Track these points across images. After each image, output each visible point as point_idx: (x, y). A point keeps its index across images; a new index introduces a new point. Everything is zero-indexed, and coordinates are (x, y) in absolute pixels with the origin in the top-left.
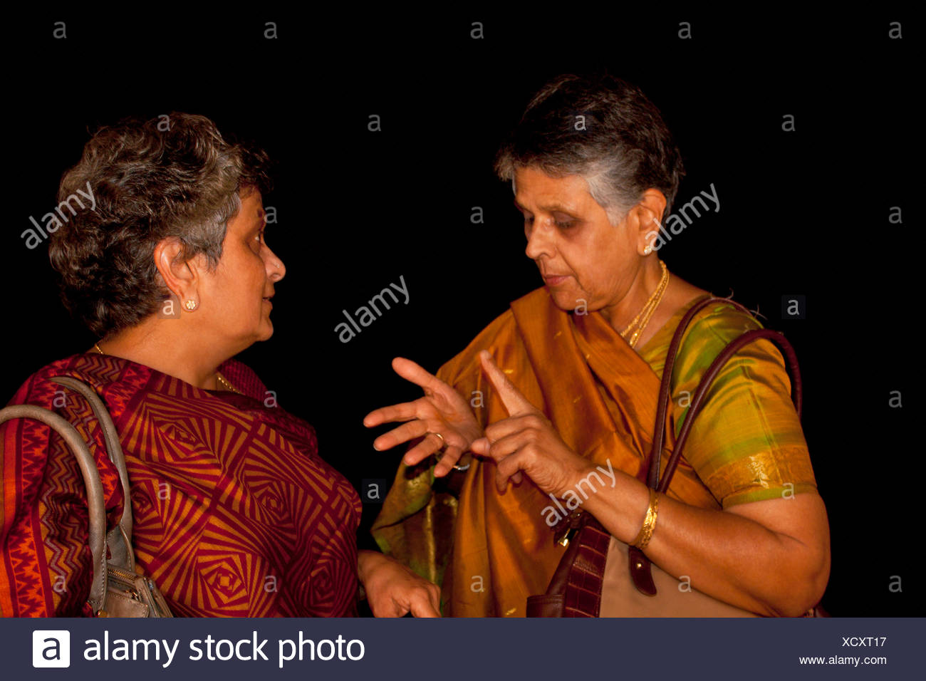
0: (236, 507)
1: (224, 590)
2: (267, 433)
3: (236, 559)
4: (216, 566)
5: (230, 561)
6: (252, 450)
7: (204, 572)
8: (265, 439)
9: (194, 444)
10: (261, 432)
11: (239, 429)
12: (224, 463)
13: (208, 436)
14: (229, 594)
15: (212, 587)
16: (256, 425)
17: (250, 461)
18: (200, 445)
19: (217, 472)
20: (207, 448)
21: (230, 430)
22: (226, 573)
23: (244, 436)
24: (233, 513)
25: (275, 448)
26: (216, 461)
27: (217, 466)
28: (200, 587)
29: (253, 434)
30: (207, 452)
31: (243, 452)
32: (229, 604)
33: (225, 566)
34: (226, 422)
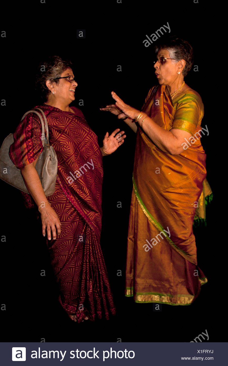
0: (67, 133)
1: (65, 148)
2: (75, 120)
3: (67, 142)
4: (63, 144)
5: (66, 143)
6: (72, 123)
7: (61, 145)
8: (75, 121)
9: (60, 121)
10: (74, 120)
11: (69, 119)
12: (66, 125)
13: (63, 120)
14: (66, 149)
15: (63, 147)
16: (73, 119)
17: (71, 125)
18: (61, 122)
19: (64, 127)
20: (63, 122)
21: (68, 119)
22: (65, 145)
23: (70, 120)
24: (67, 135)
25: (77, 123)
26: (64, 125)
27: (64, 126)
28: (60, 147)
29: (72, 120)
30: (62, 123)
31: (70, 123)
32: (66, 150)
33: (65, 144)
34: (67, 117)
